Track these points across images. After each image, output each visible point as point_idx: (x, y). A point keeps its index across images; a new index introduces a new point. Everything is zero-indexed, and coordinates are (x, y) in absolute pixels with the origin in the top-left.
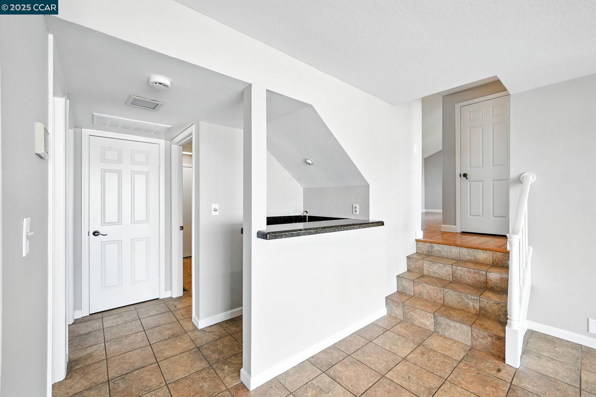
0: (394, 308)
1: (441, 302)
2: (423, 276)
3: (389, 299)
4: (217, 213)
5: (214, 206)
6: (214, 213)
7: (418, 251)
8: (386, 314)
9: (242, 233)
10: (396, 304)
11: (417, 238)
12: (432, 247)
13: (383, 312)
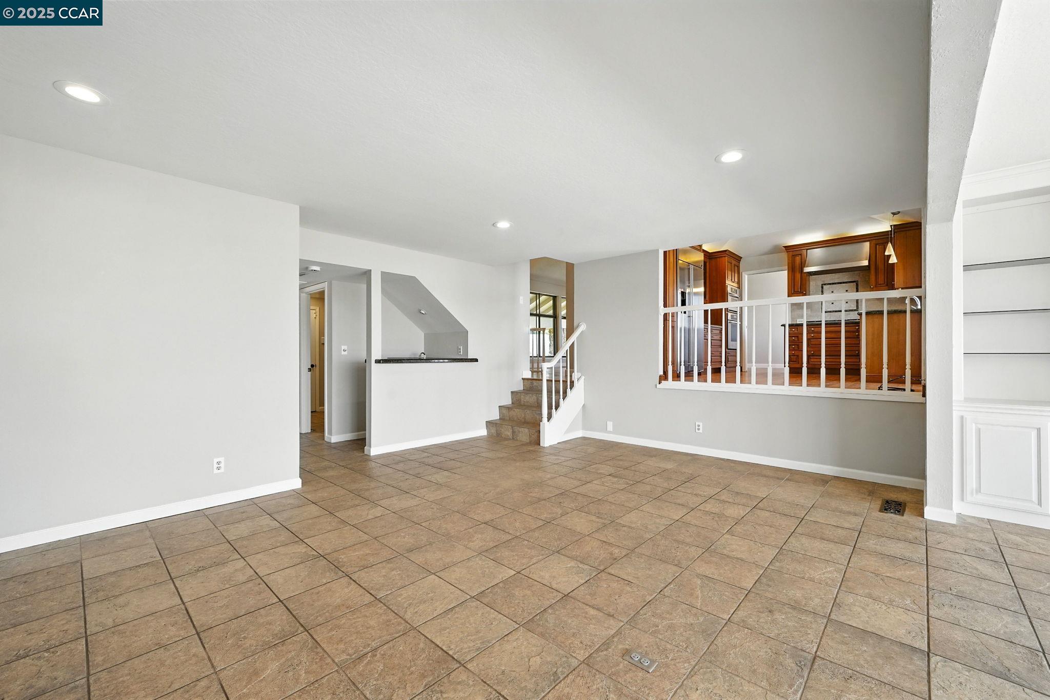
0: (491, 428)
1: (523, 420)
2: (521, 405)
3: (489, 424)
4: (346, 353)
5: (343, 347)
6: (343, 353)
7: (525, 388)
8: (486, 434)
9: (366, 362)
10: (492, 425)
11: (523, 377)
12: (532, 384)
13: (483, 432)
